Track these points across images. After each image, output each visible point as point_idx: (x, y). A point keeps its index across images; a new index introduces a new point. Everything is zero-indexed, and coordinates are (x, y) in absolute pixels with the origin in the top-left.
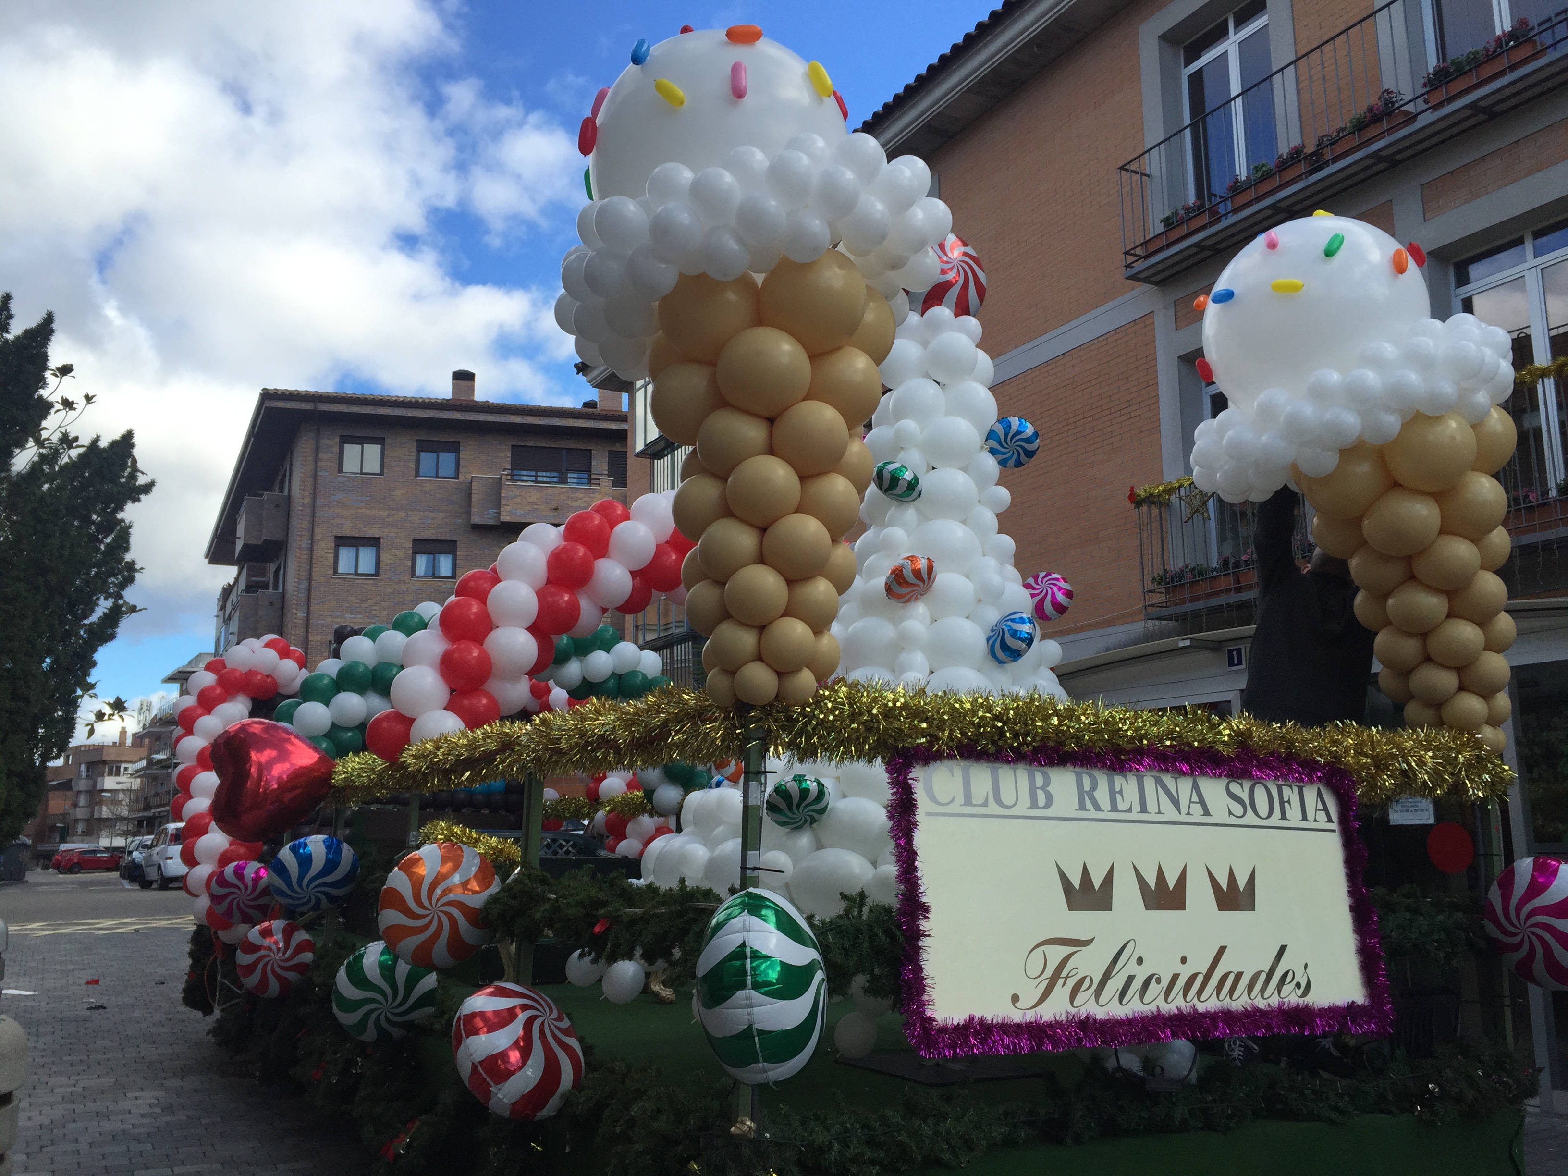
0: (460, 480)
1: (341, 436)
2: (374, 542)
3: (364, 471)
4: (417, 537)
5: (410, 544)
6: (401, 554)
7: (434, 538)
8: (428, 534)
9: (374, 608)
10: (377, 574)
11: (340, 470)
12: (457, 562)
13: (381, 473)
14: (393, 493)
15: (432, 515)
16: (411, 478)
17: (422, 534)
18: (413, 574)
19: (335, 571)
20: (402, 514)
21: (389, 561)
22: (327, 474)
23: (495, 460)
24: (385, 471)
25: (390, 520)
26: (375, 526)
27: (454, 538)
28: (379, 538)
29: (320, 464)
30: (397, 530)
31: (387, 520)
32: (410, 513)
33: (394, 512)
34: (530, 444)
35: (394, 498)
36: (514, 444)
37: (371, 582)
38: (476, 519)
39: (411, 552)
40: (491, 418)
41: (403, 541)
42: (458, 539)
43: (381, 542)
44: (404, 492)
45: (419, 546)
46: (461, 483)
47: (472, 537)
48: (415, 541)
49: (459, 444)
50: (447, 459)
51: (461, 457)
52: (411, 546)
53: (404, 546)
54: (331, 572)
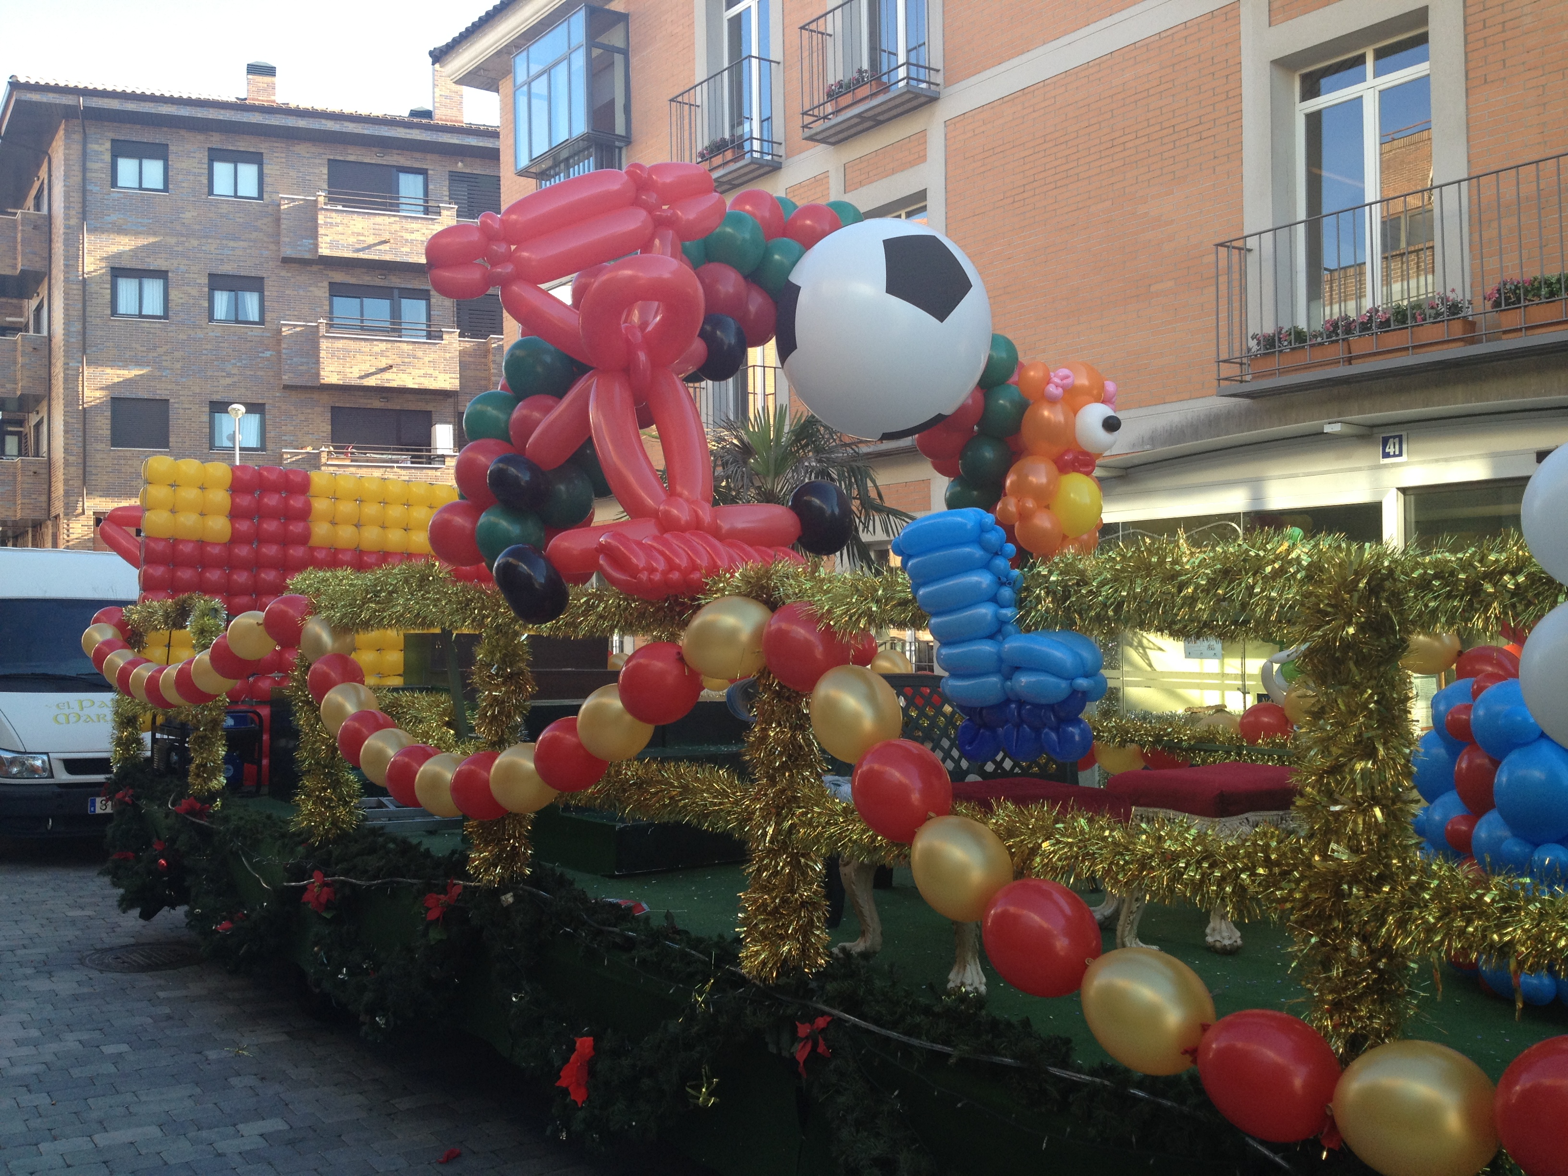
0: (265, 201)
1: (113, 141)
2: (161, 274)
3: (143, 186)
4: (215, 271)
5: (205, 280)
6: (194, 292)
7: (235, 273)
8: (227, 268)
9: (164, 358)
10: (166, 316)
11: (114, 183)
12: (266, 303)
13: (166, 189)
14: (181, 215)
15: (232, 244)
16: (203, 197)
17: (220, 267)
18: (211, 318)
19: (114, 312)
20: (195, 243)
21: (181, 301)
22: (98, 188)
23: (308, 178)
24: (170, 186)
25: (180, 249)
26: (160, 255)
27: (260, 274)
28: (167, 272)
29: (88, 175)
30: (187, 262)
31: (176, 249)
32: (204, 240)
33: (184, 239)
34: (351, 158)
35: (184, 221)
36: (332, 157)
37: (160, 326)
38: (288, 252)
39: (207, 289)
40: (302, 123)
41: (196, 276)
42: (265, 275)
43: (170, 274)
44: (195, 214)
45: (217, 282)
46: (267, 206)
47: (283, 273)
48: (211, 276)
49: (262, 154)
50: (248, 173)
51: (265, 171)
52: (207, 281)
53: (198, 281)
54: (109, 312)
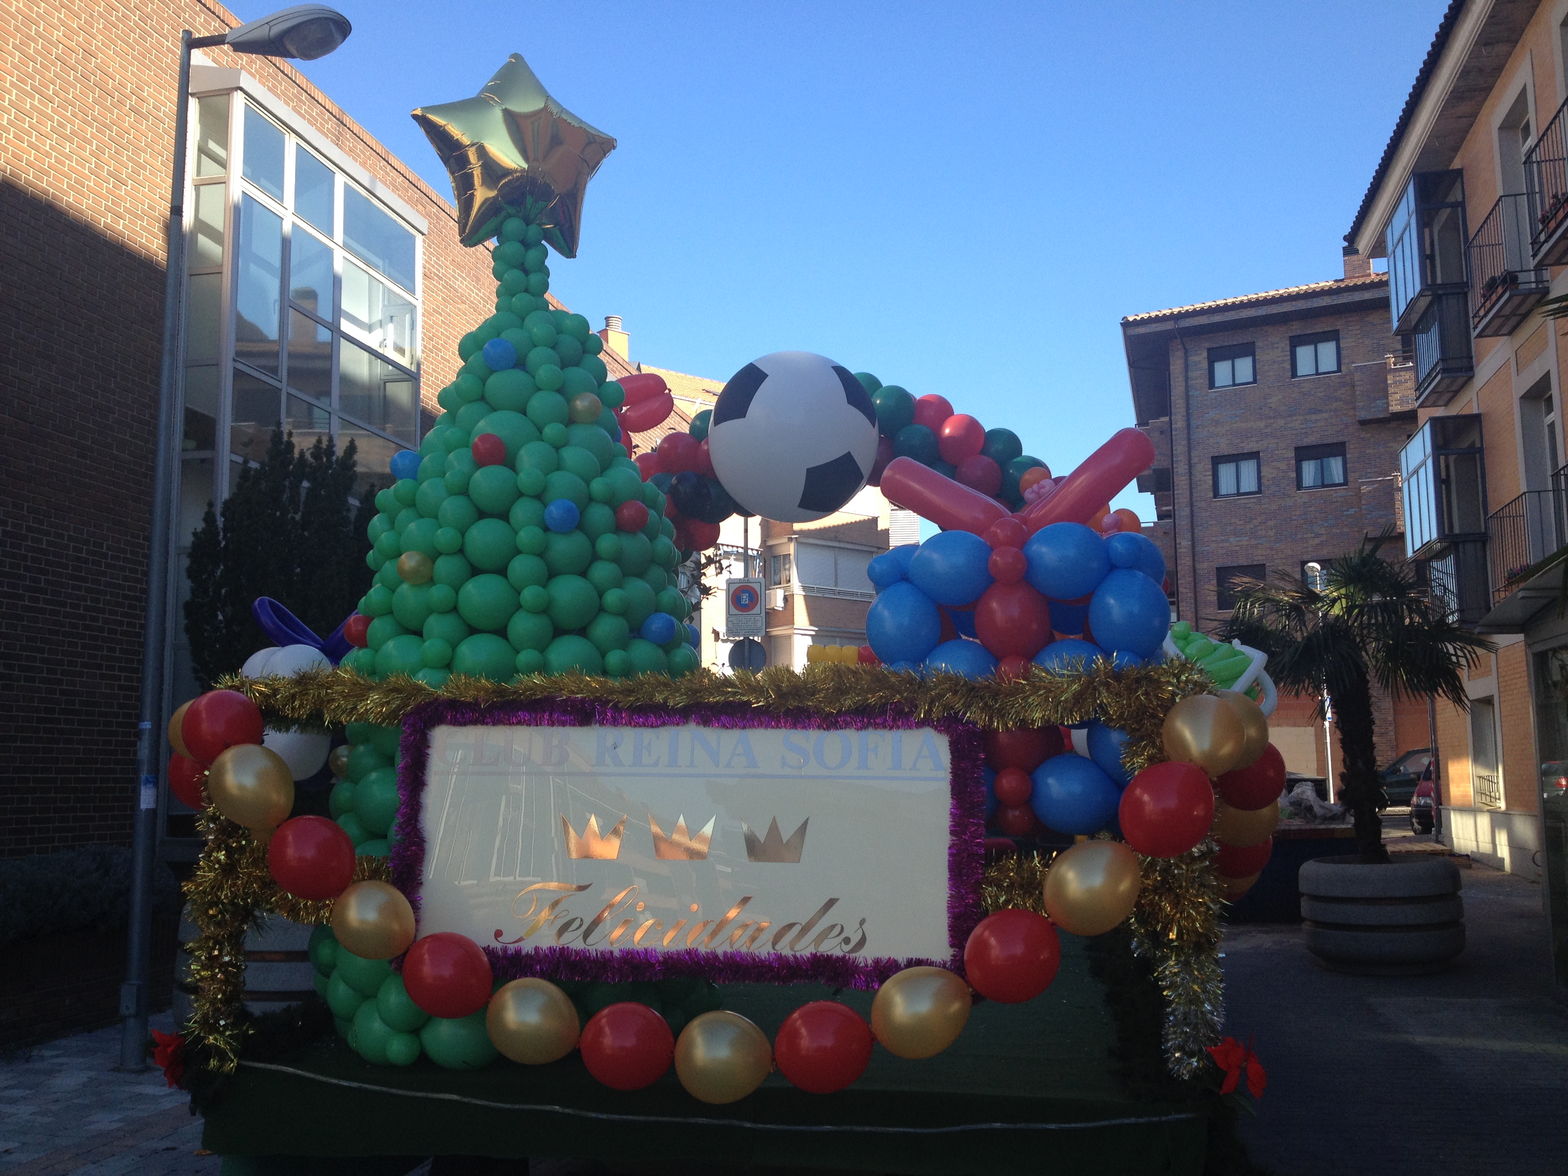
0: (1343, 373)
1: (1209, 350)
2: (1254, 455)
3: (1238, 381)
4: (1300, 444)
5: (1291, 454)
6: (1283, 466)
7: (1319, 442)
8: (1311, 440)
9: (1259, 528)
10: (1259, 491)
11: (1212, 384)
12: (1348, 466)
13: (1255, 381)
14: (1268, 401)
15: (1314, 417)
16: (1287, 380)
17: (1306, 440)
18: (1299, 486)
19: (1216, 494)
20: (1281, 422)
21: (1272, 476)
22: (1198, 392)
23: (1382, 343)
24: (1258, 378)
25: (1269, 430)
26: (1253, 439)
27: (1341, 439)
28: (1259, 452)
29: (1190, 382)
30: (1276, 441)
31: (1265, 431)
32: (1289, 419)
33: (1272, 421)
35: (1271, 405)
37: (1255, 500)
38: (1364, 415)
39: (1294, 462)
41: (1284, 451)
42: (1346, 440)
43: (1261, 454)
44: (1280, 397)
45: (1303, 453)
46: (1344, 376)
47: (1363, 435)
48: (1297, 449)
49: (1338, 331)
50: (1328, 350)
51: (1342, 346)
52: (1293, 455)
53: (1286, 456)
54: (1211, 495)
